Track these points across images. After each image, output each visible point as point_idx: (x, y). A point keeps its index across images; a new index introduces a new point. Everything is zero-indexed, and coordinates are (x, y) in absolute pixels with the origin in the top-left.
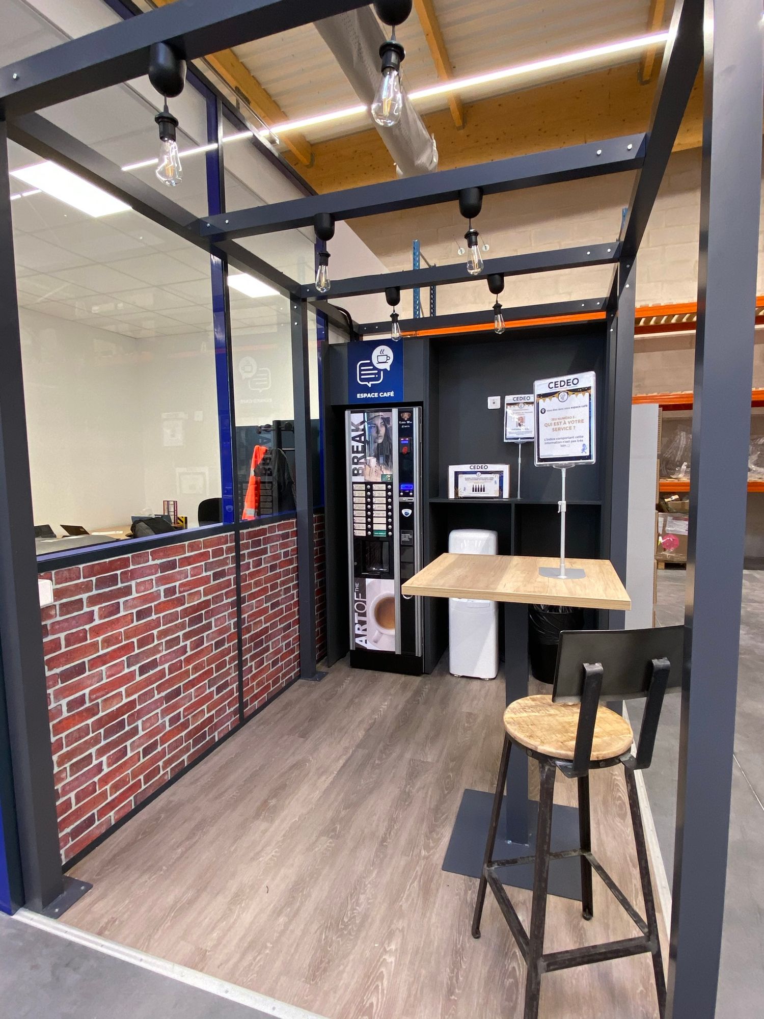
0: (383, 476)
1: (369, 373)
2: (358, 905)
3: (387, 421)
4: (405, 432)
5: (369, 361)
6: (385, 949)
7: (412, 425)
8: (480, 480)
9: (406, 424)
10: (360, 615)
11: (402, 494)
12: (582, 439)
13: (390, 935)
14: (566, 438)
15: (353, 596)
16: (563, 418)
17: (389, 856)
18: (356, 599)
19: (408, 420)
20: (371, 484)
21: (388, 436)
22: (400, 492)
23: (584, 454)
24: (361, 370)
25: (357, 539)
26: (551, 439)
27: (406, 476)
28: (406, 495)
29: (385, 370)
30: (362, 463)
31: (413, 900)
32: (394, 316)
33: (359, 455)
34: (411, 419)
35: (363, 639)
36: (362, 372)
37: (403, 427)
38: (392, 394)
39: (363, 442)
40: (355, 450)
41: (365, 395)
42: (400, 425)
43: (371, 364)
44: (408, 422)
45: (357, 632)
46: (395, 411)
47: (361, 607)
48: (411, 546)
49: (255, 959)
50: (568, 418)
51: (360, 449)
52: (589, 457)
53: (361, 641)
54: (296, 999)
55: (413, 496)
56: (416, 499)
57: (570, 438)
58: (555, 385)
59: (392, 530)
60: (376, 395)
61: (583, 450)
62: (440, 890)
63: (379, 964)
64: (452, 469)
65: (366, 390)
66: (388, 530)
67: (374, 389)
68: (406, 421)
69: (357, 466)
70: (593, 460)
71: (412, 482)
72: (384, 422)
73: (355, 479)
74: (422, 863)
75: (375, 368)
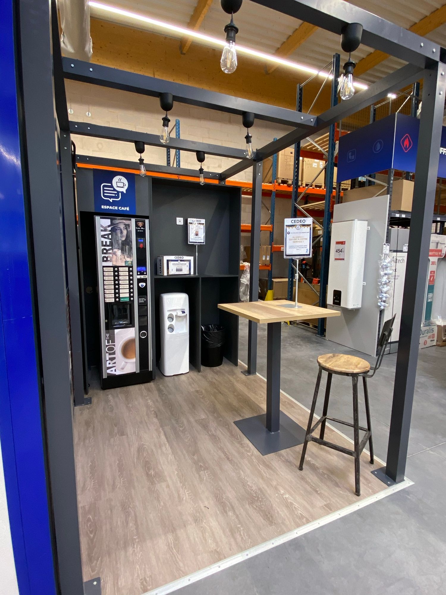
0: (126, 262)
1: (109, 192)
2: (251, 487)
3: (127, 226)
4: (140, 234)
5: (110, 185)
6: (281, 494)
7: (144, 231)
8: (180, 265)
9: (141, 230)
10: (110, 354)
11: (139, 273)
12: (306, 247)
13: (276, 488)
14: (299, 246)
15: (105, 342)
16: (298, 237)
17: (238, 463)
18: (107, 344)
19: (142, 227)
20: (118, 267)
21: (128, 236)
22: (137, 273)
23: (307, 254)
24: (104, 190)
25: (107, 305)
26: (292, 246)
27: (141, 262)
28: (142, 274)
29: (122, 193)
30: (110, 253)
31: (267, 472)
32: (141, 160)
33: (107, 248)
34: (144, 226)
35: (113, 369)
36: (105, 191)
37: (138, 231)
38: (128, 209)
39: (110, 239)
40: (104, 244)
41: (108, 207)
42: (136, 230)
43: (112, 186)
44: (142, 228)
45: (108, 366)
46: (133, 220)
47: (111, 349)
48: (146, 305)
49: (240, 535)
50: (301, 237)
51: (108, 244)
52: (309, 255)
53: (112, 371)
54: (276, 534)
55: (146, 274)
56: (148, 276)
57: (301, 246)
58: (294, 222)
59: (133, 297)
60: (116, 208)
61: (307, 252)
62: (272, 463)
63: (285, 500)
64: (166, 258)
65: (108, 203)
66: (130, 297)
67: (114, 204)
68: (140, 228)
69: (106, 255)
70: (311, 256)
71: (145, 265)
72: (126, 226)
73: (105, 264)
74: (253, 457)
75: (115, 190)
